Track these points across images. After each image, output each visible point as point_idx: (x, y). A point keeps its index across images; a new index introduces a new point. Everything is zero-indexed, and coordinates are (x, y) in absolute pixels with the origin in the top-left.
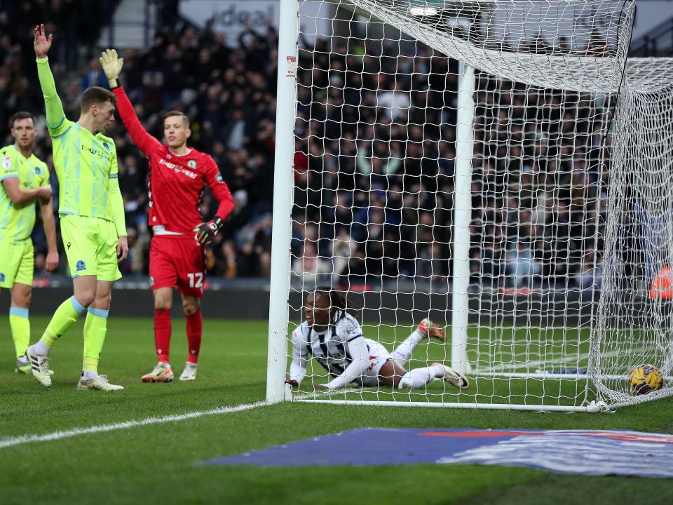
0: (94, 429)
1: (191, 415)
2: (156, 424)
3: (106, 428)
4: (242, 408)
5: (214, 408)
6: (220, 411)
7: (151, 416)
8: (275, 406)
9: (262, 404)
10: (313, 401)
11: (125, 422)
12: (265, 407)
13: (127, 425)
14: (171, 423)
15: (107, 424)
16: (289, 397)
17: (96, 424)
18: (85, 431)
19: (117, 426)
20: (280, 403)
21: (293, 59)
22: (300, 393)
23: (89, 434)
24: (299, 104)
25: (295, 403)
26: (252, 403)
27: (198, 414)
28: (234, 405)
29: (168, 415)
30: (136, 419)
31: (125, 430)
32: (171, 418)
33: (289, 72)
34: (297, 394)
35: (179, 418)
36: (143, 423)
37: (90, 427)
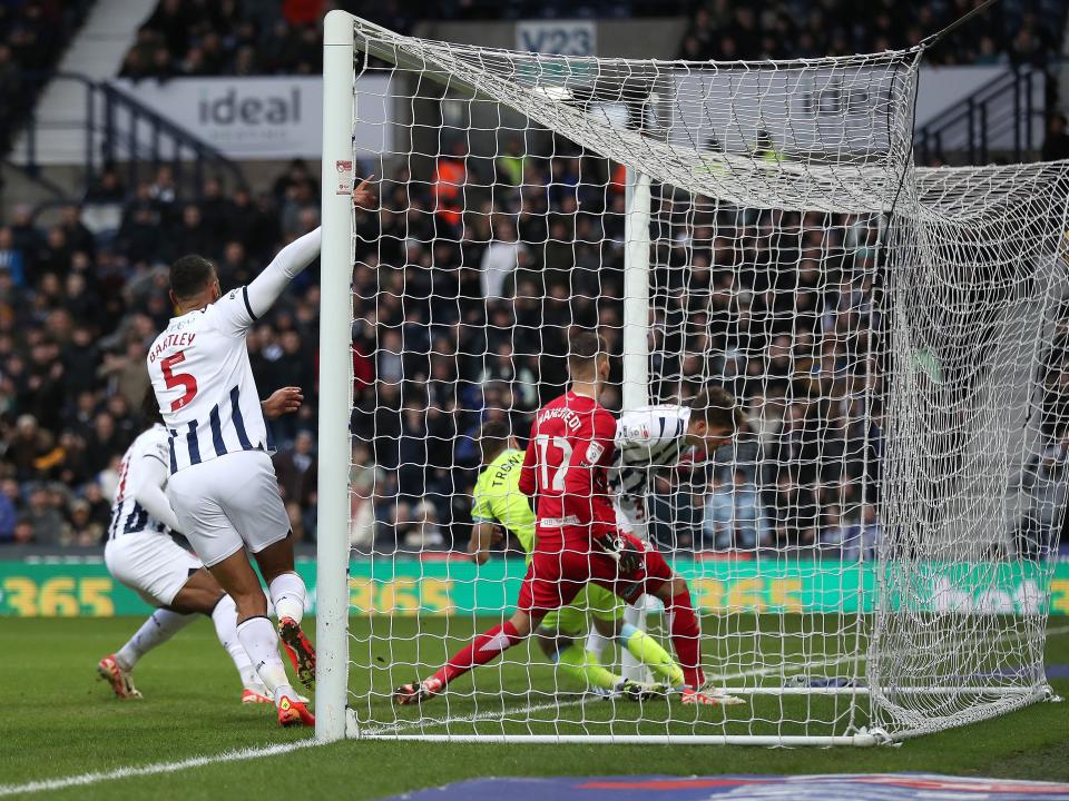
0: (32, 787)
1: (192, 762)
2: (135, 778)
3: (53, 785)
4: (275, 749)
5: (230, 751)
6: (239, 756)
7: (124, 765)
8: (330, 746)
9: (309, 744)
10: (393, 737)
11: (83, 775)
12: (315, 748)
13: (87, 779)
14: (160, 775)
15: (53, 778)
16: (353, 732)
17: (35, 778)
18: (19, 789)
19: (70, 781)
20: (338, 742)
21: (347, 165)
22: (372, 724)
23: (24, 793)
24: (358, 239)
25: (364, 741)
26: (292, 741)
27: (203, 761)
28: (262, 747)
29: (154, 763)
30: (101, 770)
31: (85, 787)
32: (158, 768)
33: (341, 186)
34: (366, 727)
35: (171, 767)
36: (113, 776)
37: (26, 783)
